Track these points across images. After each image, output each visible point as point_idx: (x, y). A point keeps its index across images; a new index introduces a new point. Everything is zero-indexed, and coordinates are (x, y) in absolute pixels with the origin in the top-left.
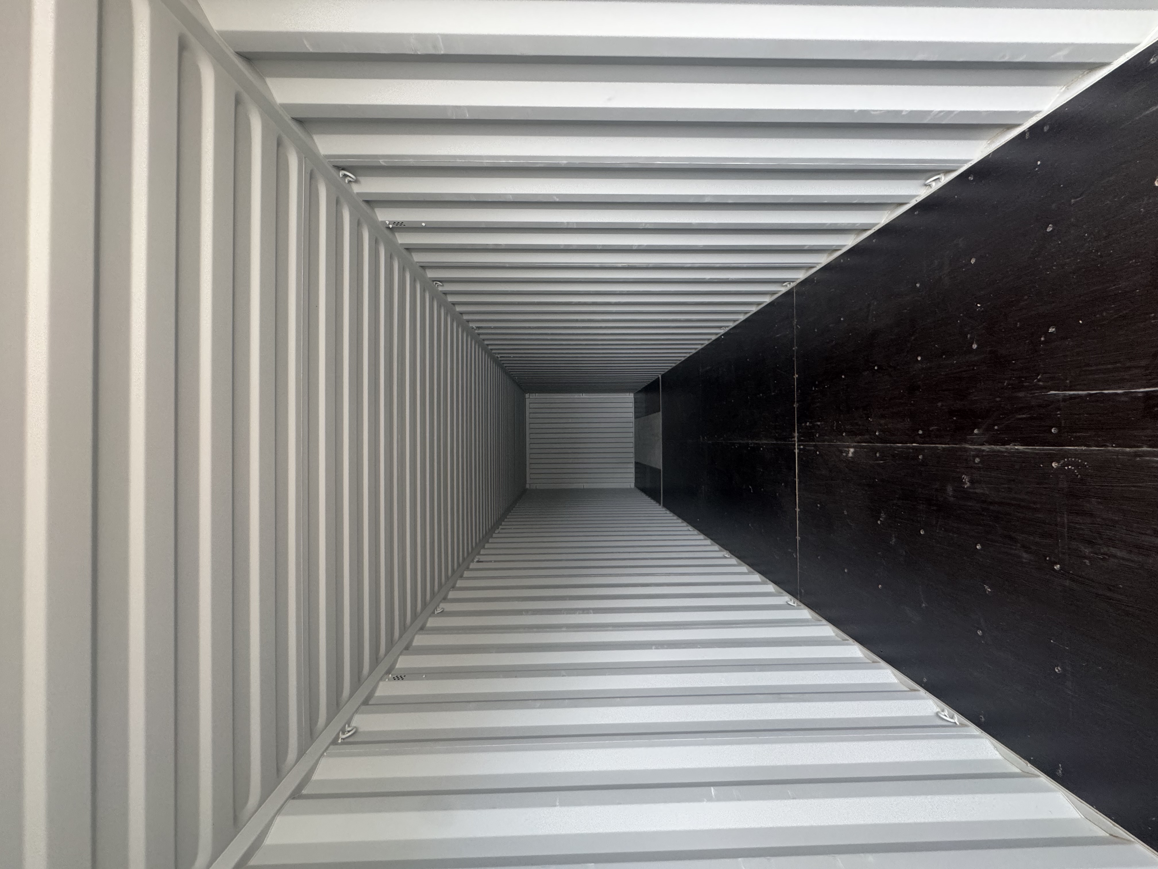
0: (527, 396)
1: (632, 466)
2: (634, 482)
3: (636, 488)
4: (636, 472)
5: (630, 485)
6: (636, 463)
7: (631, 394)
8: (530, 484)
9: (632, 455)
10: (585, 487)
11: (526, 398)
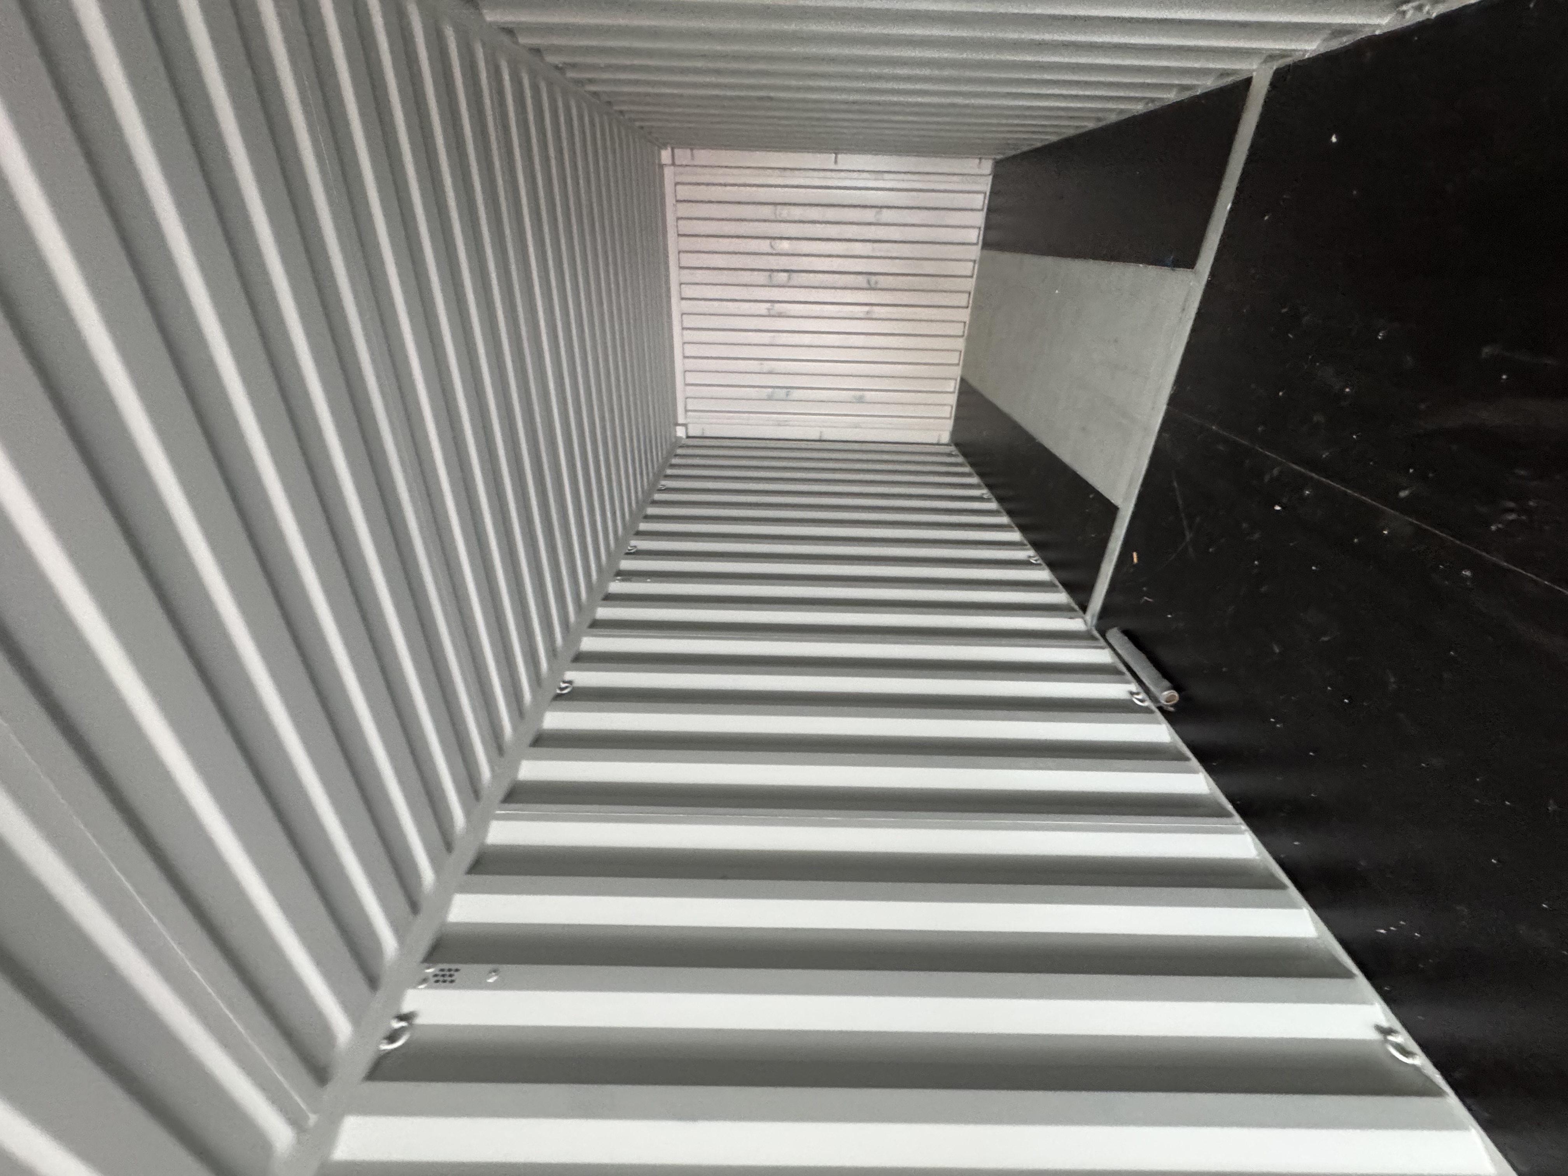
0: (666, 155)
7: (983, 160)
11: (661, 166)
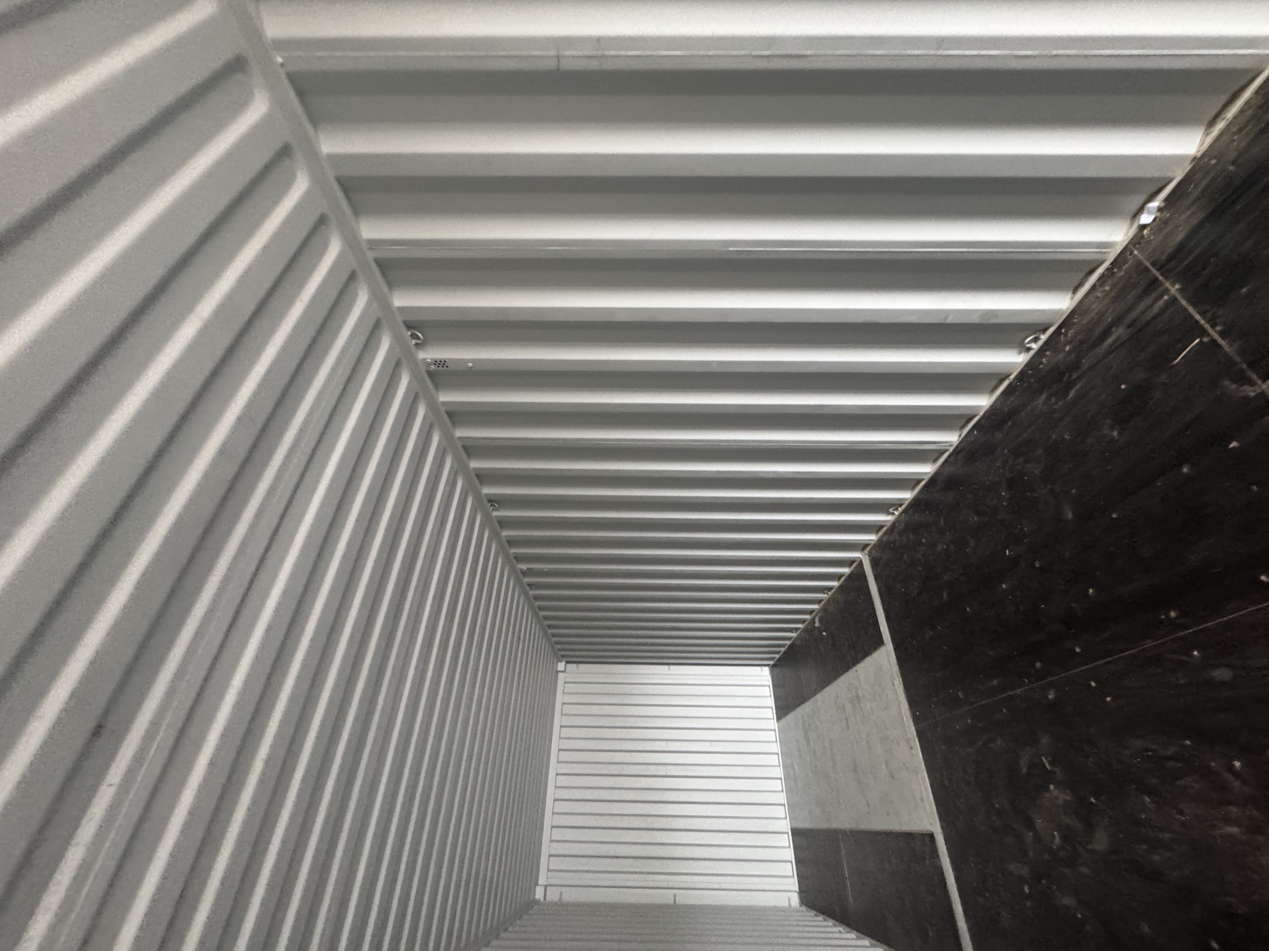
1: (786, 841)
2: (796, 888)
3: (804, 908)
4: (798, 861)
5: (789, 899)
6: (797, 833)
8: (546, 887)
9: (781, 812)
10: (679, 901)
